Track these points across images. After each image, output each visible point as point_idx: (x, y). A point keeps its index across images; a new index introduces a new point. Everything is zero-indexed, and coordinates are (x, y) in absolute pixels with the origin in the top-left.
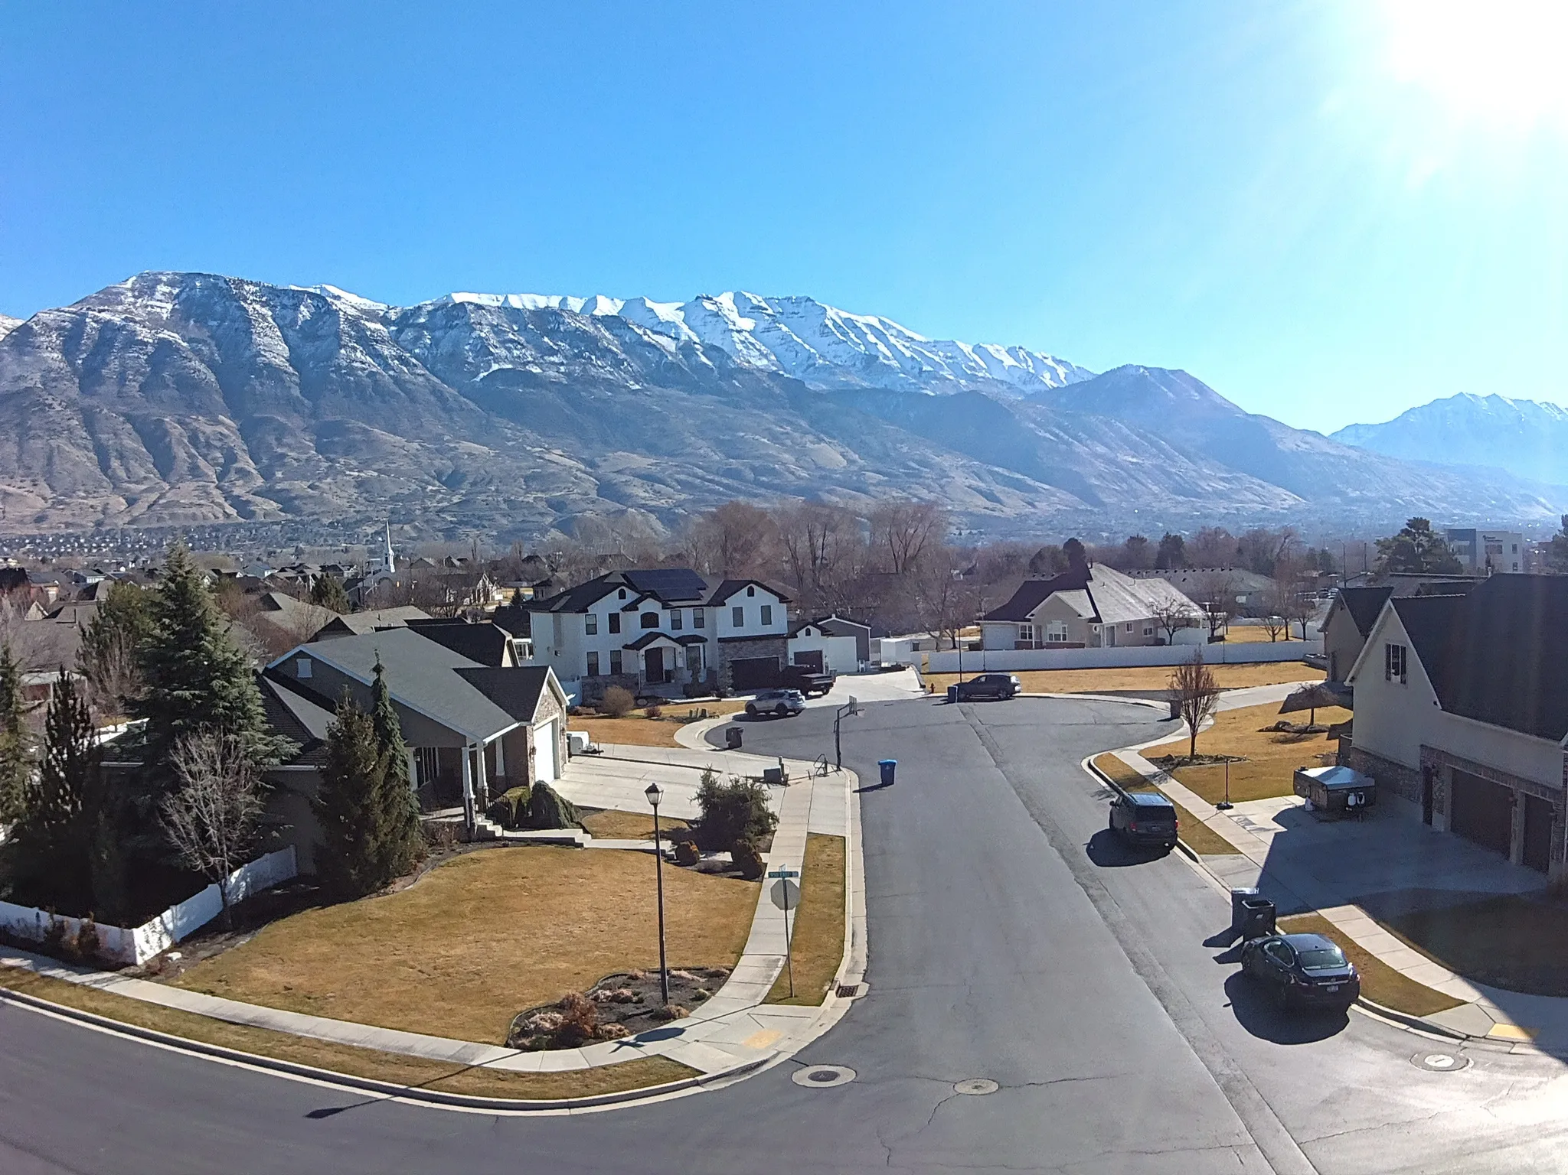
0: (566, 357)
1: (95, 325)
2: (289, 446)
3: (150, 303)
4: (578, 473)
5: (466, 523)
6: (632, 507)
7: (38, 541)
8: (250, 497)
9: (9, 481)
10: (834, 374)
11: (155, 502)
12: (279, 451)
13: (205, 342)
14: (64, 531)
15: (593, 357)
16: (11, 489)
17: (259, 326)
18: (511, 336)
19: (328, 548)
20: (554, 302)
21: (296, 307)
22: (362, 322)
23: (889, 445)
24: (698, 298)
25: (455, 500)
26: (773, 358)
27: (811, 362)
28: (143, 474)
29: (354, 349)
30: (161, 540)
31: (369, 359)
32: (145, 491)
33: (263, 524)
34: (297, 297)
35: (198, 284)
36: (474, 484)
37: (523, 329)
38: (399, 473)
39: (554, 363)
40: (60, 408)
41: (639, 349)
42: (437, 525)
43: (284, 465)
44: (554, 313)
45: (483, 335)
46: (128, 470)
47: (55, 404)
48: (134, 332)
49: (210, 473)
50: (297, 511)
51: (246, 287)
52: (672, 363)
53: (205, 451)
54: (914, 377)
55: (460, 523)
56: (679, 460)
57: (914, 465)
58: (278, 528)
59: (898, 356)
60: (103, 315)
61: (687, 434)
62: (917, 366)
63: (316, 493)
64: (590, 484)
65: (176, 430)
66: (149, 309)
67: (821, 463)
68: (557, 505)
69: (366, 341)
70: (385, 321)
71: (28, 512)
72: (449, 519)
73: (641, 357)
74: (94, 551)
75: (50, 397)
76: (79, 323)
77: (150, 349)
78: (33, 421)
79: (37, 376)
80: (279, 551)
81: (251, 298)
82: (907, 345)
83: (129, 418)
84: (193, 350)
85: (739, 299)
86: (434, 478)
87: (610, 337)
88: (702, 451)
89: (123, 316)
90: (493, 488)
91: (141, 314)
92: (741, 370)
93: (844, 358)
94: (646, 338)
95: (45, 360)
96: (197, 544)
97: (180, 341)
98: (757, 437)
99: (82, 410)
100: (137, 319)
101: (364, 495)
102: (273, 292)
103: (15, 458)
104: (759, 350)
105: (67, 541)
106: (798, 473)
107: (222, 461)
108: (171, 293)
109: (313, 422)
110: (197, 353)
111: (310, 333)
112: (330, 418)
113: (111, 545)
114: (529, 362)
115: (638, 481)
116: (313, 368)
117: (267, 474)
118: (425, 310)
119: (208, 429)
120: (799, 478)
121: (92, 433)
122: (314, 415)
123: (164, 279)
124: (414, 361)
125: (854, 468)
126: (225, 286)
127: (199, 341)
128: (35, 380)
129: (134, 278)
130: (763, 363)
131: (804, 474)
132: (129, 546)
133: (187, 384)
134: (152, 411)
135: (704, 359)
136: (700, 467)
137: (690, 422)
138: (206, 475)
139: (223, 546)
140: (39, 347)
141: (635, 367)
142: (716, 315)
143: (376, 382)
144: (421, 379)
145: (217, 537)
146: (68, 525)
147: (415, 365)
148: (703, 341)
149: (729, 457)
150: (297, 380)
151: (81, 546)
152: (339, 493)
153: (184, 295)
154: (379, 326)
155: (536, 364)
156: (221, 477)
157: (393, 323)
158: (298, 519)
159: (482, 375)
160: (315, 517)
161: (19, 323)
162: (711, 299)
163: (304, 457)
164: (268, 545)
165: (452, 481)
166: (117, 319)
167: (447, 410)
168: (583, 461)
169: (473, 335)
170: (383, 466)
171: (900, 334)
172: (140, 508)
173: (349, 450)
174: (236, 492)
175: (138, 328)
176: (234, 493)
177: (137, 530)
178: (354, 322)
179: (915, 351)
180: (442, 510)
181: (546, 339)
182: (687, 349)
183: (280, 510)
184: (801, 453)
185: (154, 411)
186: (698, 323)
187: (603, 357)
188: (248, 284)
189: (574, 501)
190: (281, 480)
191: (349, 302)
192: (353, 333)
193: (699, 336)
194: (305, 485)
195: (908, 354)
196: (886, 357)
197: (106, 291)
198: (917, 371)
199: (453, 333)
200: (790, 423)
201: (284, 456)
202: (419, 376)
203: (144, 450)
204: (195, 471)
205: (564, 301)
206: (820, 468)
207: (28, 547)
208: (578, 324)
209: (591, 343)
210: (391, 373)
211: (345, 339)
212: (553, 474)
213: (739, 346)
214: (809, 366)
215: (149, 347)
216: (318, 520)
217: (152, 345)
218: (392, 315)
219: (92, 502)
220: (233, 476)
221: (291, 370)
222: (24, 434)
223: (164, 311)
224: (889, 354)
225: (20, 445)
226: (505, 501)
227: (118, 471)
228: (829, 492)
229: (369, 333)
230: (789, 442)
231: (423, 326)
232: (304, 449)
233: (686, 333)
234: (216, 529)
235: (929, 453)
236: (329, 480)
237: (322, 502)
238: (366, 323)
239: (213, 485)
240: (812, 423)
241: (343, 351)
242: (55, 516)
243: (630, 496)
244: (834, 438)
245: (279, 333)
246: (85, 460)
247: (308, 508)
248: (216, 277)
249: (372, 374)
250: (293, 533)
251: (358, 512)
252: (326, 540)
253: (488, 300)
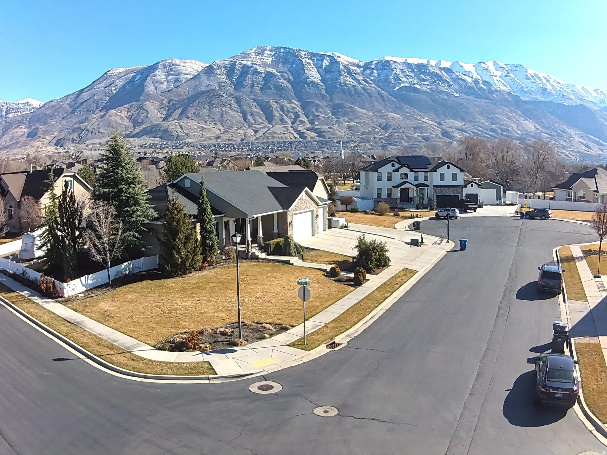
0: (430, 82)
1: (240, 66)
2: (321, 112)
3: (262, 58)
4: (435, 127)
5: (391, 144)
6: (455, 141)
7: (216, 146)
8: (305, 131)
9: (205, 123)
10: (531, 94)
11: (266, 132)
12: (317, 114)
13: (286, 73)
14: (227, 143)
15: (440, 83)
16: (205, 126)
17: (307, 68)
18: (408, 74)
19: (336, 151)
20: (425, 62)
21: (322, 60)
22: (349, 66)
23: (551, 123)
24: (479, 62)
25: (386, 135)
26: (508, 86)
27: (523, 89)
28: (261, 121)
29: (347, 77)
30: (268, 146)
31: (352, 80)
32: (261, 128)
33: (310, 141)
34: (323, 57)
35: (282, 51)
36: (394, 129)
37: (412, 71)
38: (364, 124)
39: (425, 84)
40: (226, 97)
41: (457, 81)
42: (379, 144)
43: (319, 119)
44: (424, 66)
45: (397, 73)
46: (255, 120)
47: (224, 95)
48: (256, 69)
49: (289, 122)
50: (324, 137)
51: (302, 52)
52: (470, 86)
53: (287, 113)
54: (561, 97)
55: (388, 144)
56: (473, 124)
57: (559, 132)
58: (316, 143)
59: (554, 89)
60: (243, 62)
61: (476, 114)
62: (562, 94)
63: (331, 130)
64: (439, 131)
65: (275, 105)
66: (262, 60)
68: (426, 139)
69: (350, 73)
70: (358, 66)
71: (213, 135)
72: (384, 142)
73: (458, 84)
74: (240, 150)
75: (222, 93)
76: (233, 65)
77: (263, 75)
78: (215, 101)
79: (216, 85)
80: (316, 152)
81: (304, 56)
82: (558, 85)
83: (255, 100)
84: (281, 76)
85: (495, 64)
86: (378, 126)
87: (447, 76)
88: (482, 121)
89: (251, 63)
90: (401, 131)
91: (259, 62)
92: (496, 91)
93: (535, 88)
94: (460, 77)
95: (219, 78)
96: (283, 148)
97: (276, 72)
98: (503, 117)
99: (235, 97)
100: (257, 63)
101: (351, 132)
102: (313, 54)
103: (207, 115)
104: (503, 84)
105: (229, 146)
106: (517, 132)
107: (294, 117)
108: (271, 54)
109: (331, 103)
110: (283, 76)
111: (328, 69)
112: (337, 102)
113: (247, 148)
114: (415, 84)
115: (457, 131)
116: (330, 83)
117: (311, 122)
118: (374, 63)
119: (288, 105)
120: (518, 134)
121: (240, 106)
122: (331, 101)
123: (268, 49)
124: (371, 82)
125: (538, 131)
126: (293, 52)
127: (283, 72)
128: (216, 86)
129: (255, 48)
130: (505, 89)
131: (519, 132)
132: (255, 148)
133: (279, 89)
134: (265, 98)
135: (482, 86)
136: (481, 127)
137: (477, 109)
138: (287, 122)
139: (293, 149)
140: (216, 74)
141: (457, 87)
142: (487, 69)
143: (355, 89)
144: (373, 89)
145: (291, 146)
146: (229, 140)
147: (371, 83)
148: (482, 79)
149: (492, 124)
150: (324, 88)
151: (235, 148)
152: (340, 130)
153: (276, 55)
154: (356, 68)
155: (418, 84)
156: (293, 123)
157: (362, 67)
158: (324, 140)
159: (397, 88)
160: (331, 139)
161: (208, 65)
162: (484, 63)
163: (327, 116)
164: (311, 149)
165: (385, 128)
166: (249, 64)
167: (383, 100)
168: (437, 122)
169: (393, 73)
170: (358, 121)
171: (555, 81)
172: (260, 134)
173: (345, 114)
174: (299, 129)
175: (258, 67)
176: (298, 129)
177: (258, 143)
178: (346, 67)
179: (561, 88)
180: (381, 138)
181: (422, 75)
182: (476, 81)
183: (317, 136)
184: (519, 124)
185: (266, 98)
186: (480, 72)
187: (443, 83)
188: (302, 51)
189: (433, 137)
190: (317, 125)
191: (343, 59)
192: (346, 71)
193: (481, 77)
194: (326, 127)
195: (558, 89)
196: (550, 89)
197: (244, 53)
198: (561, 95)
199: (385, 71)
200: (515, 112)
201: (318, 116)
202: (373, 87)
203: (262, 112)
204: (282, 121)
205: (428, 61)
206: (525, 130)
207: (212, 148)
208: (434, 70)
209: (440, 77)
210: (361, 86)
211: (343, 73)
212: (424, 127)
213: (496, 82)
214: (522, 91)
215: (263, 74)
216: (332, 140)
217: (264, 73)
218: (361, 64)
219: (239, 131)
220: (298, 123)
221: (321, 84)
222: (211, 105)
223: (268, 61)
224: (551, 88)
225: (209, 110)
226: (406, 136)
227: (250, 120)
228: (529, 140)
229: (352, 71)
230: (514, 120)
231: (373, 69)
232: (325, 113)
233: (475, 76)
234: (290, 143)
235: (565, 127)
236: (336, 126)
237: (333, 133)
238: (351, 67)
239: (289, 126)
240: (523, 112)
241: (342, 77)
242: (224, 137)
243: (454, 137)
244: (531, 119)
245: (316, 70)
246: (237, 116)
247: (327, 136)
248: (289, 48)
249: (354, 86)
250: (322, 145)
251: (348, 138)
252: (335, 148)
253: (399, 60)
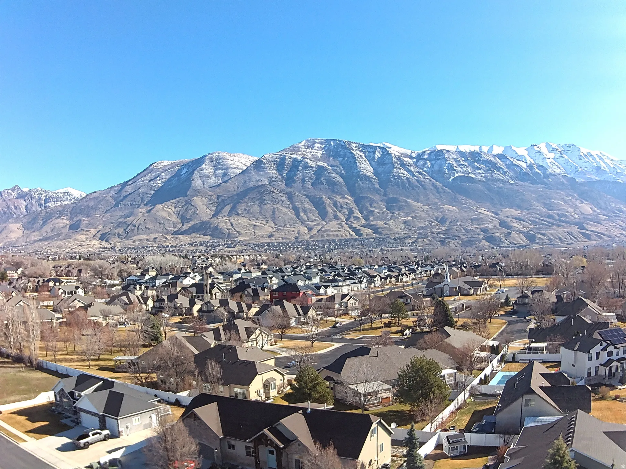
0: (484, 171)
1: (290, 160)
2: (375, 207)
3: (312, 151)
4: (492, 218)
5: (449, 238)
6: (513, 231)
7: (270, 245)
8: (360, 228)
9: (256, 221)
10: (585, 174)
11: (320, 230)
12: (371, 209)
13: (338, 167)
14: (281, 241)
15: (495, 170)
16: (257, 224)
17: (359, 160)
18: (462, 163)
19: (394, 249)
20: (477, 149)
21: (374, 152)
22: (402, 158)
23: (607, 203)
24: (532, 145)
25: (444, 229)
26: (562, 168)
27: (576, 170)
28: (314, 218)
29: (400, 169)
30: (324, 245)
31: (406, 173)
32: (315, 225)
33: (366, 239)
34: (374, 148)
35: (332, 143)
36: (451, 222)
37: (466, 160)
38: (420, 218)
39: (480, 173)
40: (277, 193)
41: (512, 167)
42: (437, 239)
43: (374, 215)
44: (478, 153)
45: (451, 162)
46: (307, 217)
47: (275, 191)
48: (307, 163)
49: (343, 218)
50: (380, 233)
51: (352, 144)
52: (525, 172)
53: (340, 209)
54: (615, 175)
55: (447, 238)
56: (530, 211)
57: (616, 212)
58: (373, 240)
59: (608, 166)
60: (292, 156)
61: (532, 201)
62: (616, 170)
63: (387, 226)
64: (496, 222)
65: (328, 201)
66: (312, 153)
67: (583, 212)
68: (484, 231)
69: (403, 165)
70: (411, 157)
71: (265, 233)
72: (442, 236)
73: (513, 170)
74: (295, 249)
75: (273, 188)
76: (283, 159)
77: (314, 169)
78: (266, 197)
79: (266, 180)
80: (374, 249)
81: (355, 149)
82: (611, 162)
83: (307, 196)
84: (332, 169)
85: (547, 145)
86: (435, 220)
87: (501, 162)
88: (538, 208)
89: (302, 156)
90: (458, 224)
91: (309, 155)
92: (551, 174)
93: (589, 167)
94: (514, 162)
95: (269, 173)
96: (339, 247)
97: (327, 166)
98: (559, 202)
99: (287, 193)
100: (308, 157)
101: (407, 227)
102: (364, 146)
103: (258, 212)
104: (557, 166)
105: (283, 245)
106: (574, 216)
107: (347, 213)
108: (321, 147)
109: (385, 198)
110: (335, 170)
111: (381, 162)
112: (391, 196)
113: (303, 247)
114: (470, 173)
115: (515, 221)
116: (383, 176)
117: (366, 218)
118: (427, 153)
119: (341, 201)
120: (575, 218)
121: (292, 202)
122: (385, 195)
123: (318, 141)
124: (425, 173)
125: (595, 214)
126: (343, 144)
127: (335, 166)
128: (265, 181)
129: (305, 141)
130: (558, 171)
131: (577, 217)
132: (310, 247)
133: (332, 183)
134: (317, 193)
135: (537, 170)
136: (538, 215)
137: (533, 195)
138: (341, 219)
139: (350, 247)
140: (266, 169)
141: (511, 174)
142: (539, 152)
143: (409, 182)
144: (427, 180)
145: (348, 244)
146: (283, 238)
147: (425, 175)
148: (535, 163)
149: (549, 210)
150: (377, 181)
151: (289, 247)
152: (397, 226)
153: (326, 148)
154: (409, 159)
155: (473, 174)
156: (347, 220)
157: (414, 158)
158: (380, 236)
159: (451, 178)
160: (387, 236)
161: (257, 159)
162: (537, 146)
163: (381, 212)
164: (369, 247)
165: (442, 221)
166: (299, 158)
167: (438, 192)
168: (493, 212)
169: (447, 162)
170: (414, 215)
171: (608, 158)
172: (314, 232)
173: (400, 209)
174: (354, 225)
175: (308, 161)
176: (353, 226)
177: (313, 241)
178: (398, 158)
179: (614, 164)
180: (439, 233)
181: (476, 164)
182: (530, 166)
183: (373, 233)
184: (576, 208)
185: (318, 194)
186: (533, 155)
187: (499, 170)
188: (353, 143)
189: (491, 229)
190: (372, 221)
191: (395, 150)
192: (399, 162)
193: (534, 160)
194: (382, 223)
195: (612, 166)
196: (604, 167)
197: (293, 146)
198: (615, 173)
199: (439, 162)
200: (571, 195)
201: (373, 211)
202: (427, 179)
203: (314, 209)
204: (336, 217)
205: (480, 148)
206: (582, 214)
207: (266, 247)
208: (488, 158)
209: (494, 165)
210: (415, 178)
211: (396, 165)
212: (482, 218)
213: (549, 164)
214: (576, 172)
215: (314, 168)
216: (389, 237)
217: (315, 167)
218: (414, 155)
219: (293, 229)
220: (352, 219)
221: (374, 177)
222: (262, 202)
223: (319, 154)
224: (605, 166)
225: (260, 206)
226: (464, 229)
227: (303, 217)
228: (587, 224)
229: (405, 162)
230: (571, 203)
231: (426, 159)
232: (379, 208)
233: (529, 160)
234: (347, 240)
235: (622, 207)
236: (392, 221)
237: (390, 230)
238: (403, 158)
239: (344, 223)
240: (579, 195)
241: (395, 170)
242: (277, 235)
243: (512, 227)
244: (587, 201)
245: (368, 163)
246: (290, 213)
247: (384, 233)
248: (339, 140)
249: (407, 179)
250: (379, 242)
251: (405, 234)
252: (393, 245)
253: (452, 148)
